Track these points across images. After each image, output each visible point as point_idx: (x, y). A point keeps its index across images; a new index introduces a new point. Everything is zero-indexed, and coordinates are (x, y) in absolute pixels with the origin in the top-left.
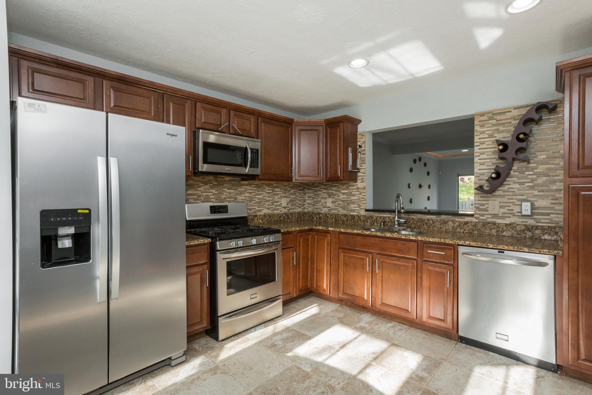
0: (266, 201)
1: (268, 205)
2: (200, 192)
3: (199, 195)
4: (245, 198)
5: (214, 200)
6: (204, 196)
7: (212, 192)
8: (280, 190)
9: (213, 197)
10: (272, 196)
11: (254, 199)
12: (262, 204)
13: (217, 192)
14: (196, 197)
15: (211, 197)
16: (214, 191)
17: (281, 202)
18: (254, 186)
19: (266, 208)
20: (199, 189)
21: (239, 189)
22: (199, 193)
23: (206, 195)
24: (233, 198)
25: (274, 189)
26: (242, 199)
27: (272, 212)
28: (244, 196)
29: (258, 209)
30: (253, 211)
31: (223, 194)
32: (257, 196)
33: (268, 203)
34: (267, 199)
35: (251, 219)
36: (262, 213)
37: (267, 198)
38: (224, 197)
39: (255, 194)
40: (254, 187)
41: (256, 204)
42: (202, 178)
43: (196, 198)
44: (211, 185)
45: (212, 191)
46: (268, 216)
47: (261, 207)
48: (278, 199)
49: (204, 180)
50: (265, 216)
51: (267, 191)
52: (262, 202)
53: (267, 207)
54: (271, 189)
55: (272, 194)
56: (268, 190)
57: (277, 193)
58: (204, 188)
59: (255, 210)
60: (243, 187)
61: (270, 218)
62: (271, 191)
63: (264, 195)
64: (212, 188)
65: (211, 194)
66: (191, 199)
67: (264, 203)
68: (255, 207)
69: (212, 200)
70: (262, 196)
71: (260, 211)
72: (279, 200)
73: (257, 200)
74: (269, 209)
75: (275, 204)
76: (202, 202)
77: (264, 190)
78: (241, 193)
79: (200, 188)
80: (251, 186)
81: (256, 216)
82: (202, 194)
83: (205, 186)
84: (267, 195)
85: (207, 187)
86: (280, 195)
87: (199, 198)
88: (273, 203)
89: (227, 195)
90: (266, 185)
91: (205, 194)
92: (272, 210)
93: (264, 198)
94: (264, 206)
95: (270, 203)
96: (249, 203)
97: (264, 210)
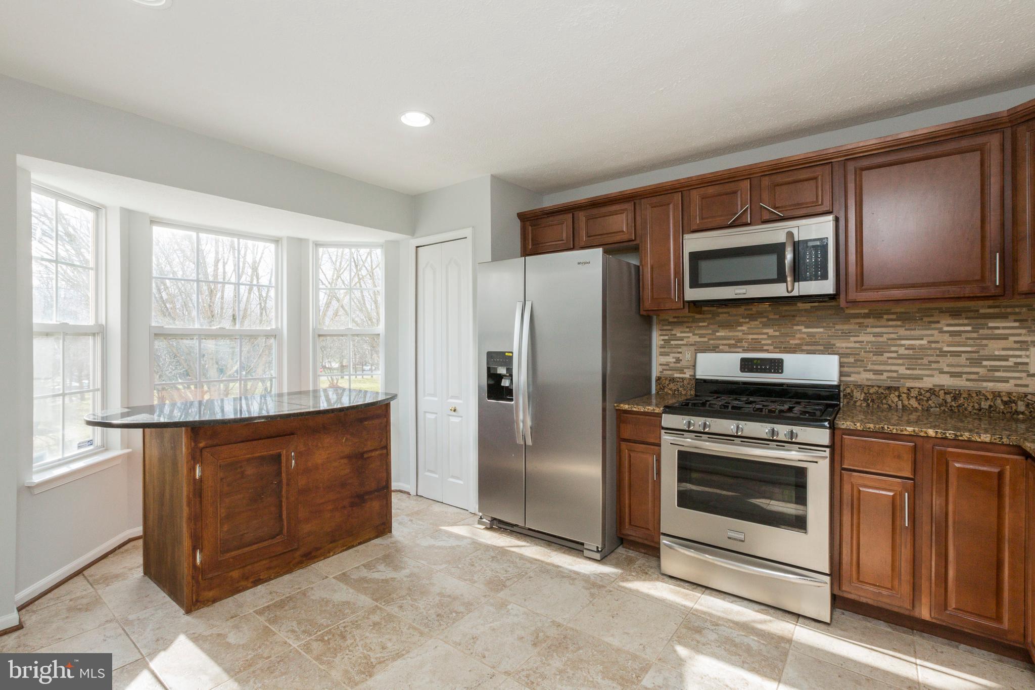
0: (943, 354)
1: (948, 366)
2: (740, 334)
3: (739, 339)
4: (857, 345)
5: (772, 347)
6: (750, 340)
7: (767, 334)
8: (1015, 324)
9: (769, 342)
10: (971, 342)
11: (893, 349)
12: (925, 361)
13: (777, 333)
14: (733, 342)
15: (763, 342)
16: (770, 331)
17: (1021, 360)
18: (894, 317)
19: (942, 373)
20: (739, 328)
21: (837, 327)
22: (737, 336)
23: (752, 339)
24: (821, 345)
25: (982, 321)
26: (847, 348)
27: (968, 384)
28: (855, 342)
29: (908, 372)
30: (888, 377)
31: (794, 336)
32: (903, 342)
33: (950, 360)
34: (946, 349)
35: (877, 393)
36: (927, 383)
37: (948, 346)
38: (797, 342)
39: (894, 336)
40: (888, 320)
41: (900, 361)
42: (745, 309)
43: (733, 344)
44: (765, 320)
45: (765, 331)
46: (945, 393)
47: (920, 369)
48: (1008, 349)
49: (749, 312)
50: (932, 391)
51: (946, 329)
52: (926, 356)
53: (946, 369)
54: (966, 321)
55: (974, 335)
56: (950, 325)
57: (999, 332)
58: (749, 326)
59: (895, 375)
60: (853, 321)
61: (955, 398)
62: (969, 328)
63: (931, 339)
64: (765, 325)
65: (765, 336)
66: (723, 345)
67: (931, 359)
68: (894, 368)
69: (765, 348)
70: (924, 342)
71: (919, 378)
72: (1013, 353)
73: (902, 351)
74: (953, 375)
75: (987, 363)
76: (743, 350)
77: (933, 326)
78: (846, 335)
79: (742, 326)
80: (882, 317)
81: (897, 389)
82: (746, 336)
83: (751, 322)
84: (946, 337)
85: (754, 324)
86: (1013, 339)
87: (739, 344)
88: (976, 362)
89: (804, 339)
90: (942, 312)
91: (751, 337)
92: (968, 380)
93: (933, 345)
94: (934, 366)
95: (962, 359)
96: (874, 358)
97: (932, 376)
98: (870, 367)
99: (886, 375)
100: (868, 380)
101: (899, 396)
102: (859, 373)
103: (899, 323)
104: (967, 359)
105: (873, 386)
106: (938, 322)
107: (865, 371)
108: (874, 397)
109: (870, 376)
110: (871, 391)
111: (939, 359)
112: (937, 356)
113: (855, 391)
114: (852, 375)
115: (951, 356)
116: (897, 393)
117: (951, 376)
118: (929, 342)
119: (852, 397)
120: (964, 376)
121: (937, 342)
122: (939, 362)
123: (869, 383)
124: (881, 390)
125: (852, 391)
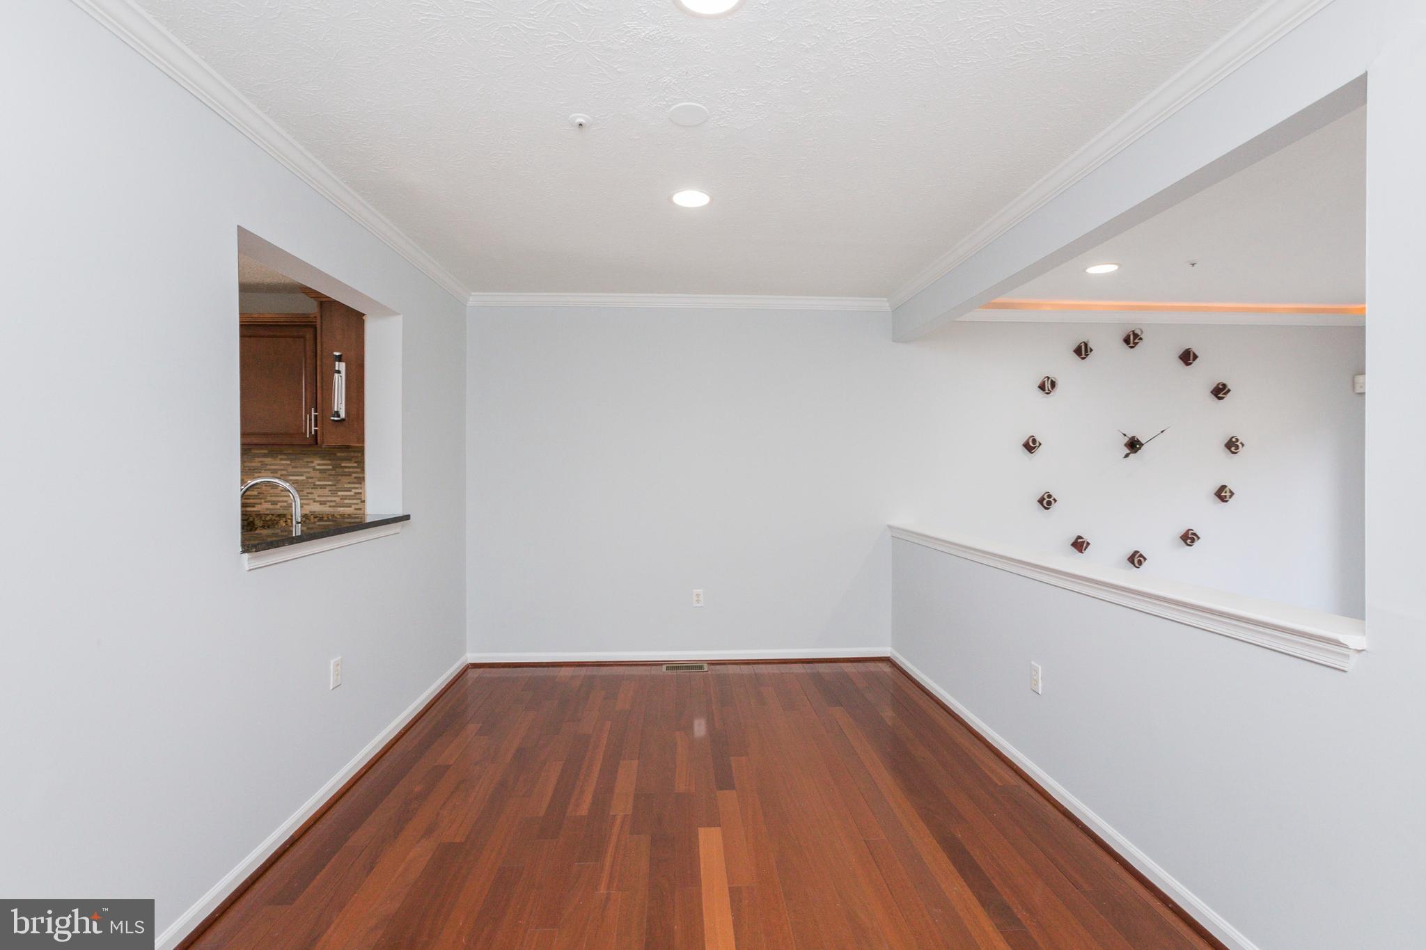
0: (315, 487)
1: (319, 496)
8: (356, 465)
10: (331, 477)
17: (357, 491)
19: (315, 502)
25: (339, 462)
27: (331, 509)
32: (291, 478)
33: (320, 491)
34: (318, 483)
35: (271, 520)
37: (319, 481)
39: (284, 472)
40: (281, 459)
48: (349, 483)
51: (318, 467)
53: (318, 499)
54: (329, 462)
55: (333, 472)
56: (319, 465)
57: (347, 470)
59: (285, 504)
60: (257, 459)
62: (330, 467)
63: (308, 475)
67: (310, 491)
70: (304, 478)
72: (353, 486)
74: (322, 503)
75: (340, 493)
77: (311, 465)
84: (318, 474)
86: (354, 475)
88: (334, 493)
92: (330, 507)
93: (310, 480)
94: (310, 496)
95: (326, 491)
96: (272, 491)
97: (308, 504)
98: (269, 498)
99: (280, 504)
100: (267, 509)
101: (286, 522)
102: (261, 504)
103: (288, 462)
104: (330, 491)
105: (268, 515)
106: (312, 462)
107: (265, 502)
108: (269, 523)
109: (269, 506)
110: (268, 518)
111: (313, 491)
112: (312, 488)
113: (256, 519)
114: (257, 506)
115: (321, 488)
116: (284, 519)
117: (321, 504)
118: (307, 478)
119: (254, 524)
120: (328, 503)
121: (312, 478)
122: (312, 493)
123: (268, 512)
124: (274, 518)
125: (254, 519)
